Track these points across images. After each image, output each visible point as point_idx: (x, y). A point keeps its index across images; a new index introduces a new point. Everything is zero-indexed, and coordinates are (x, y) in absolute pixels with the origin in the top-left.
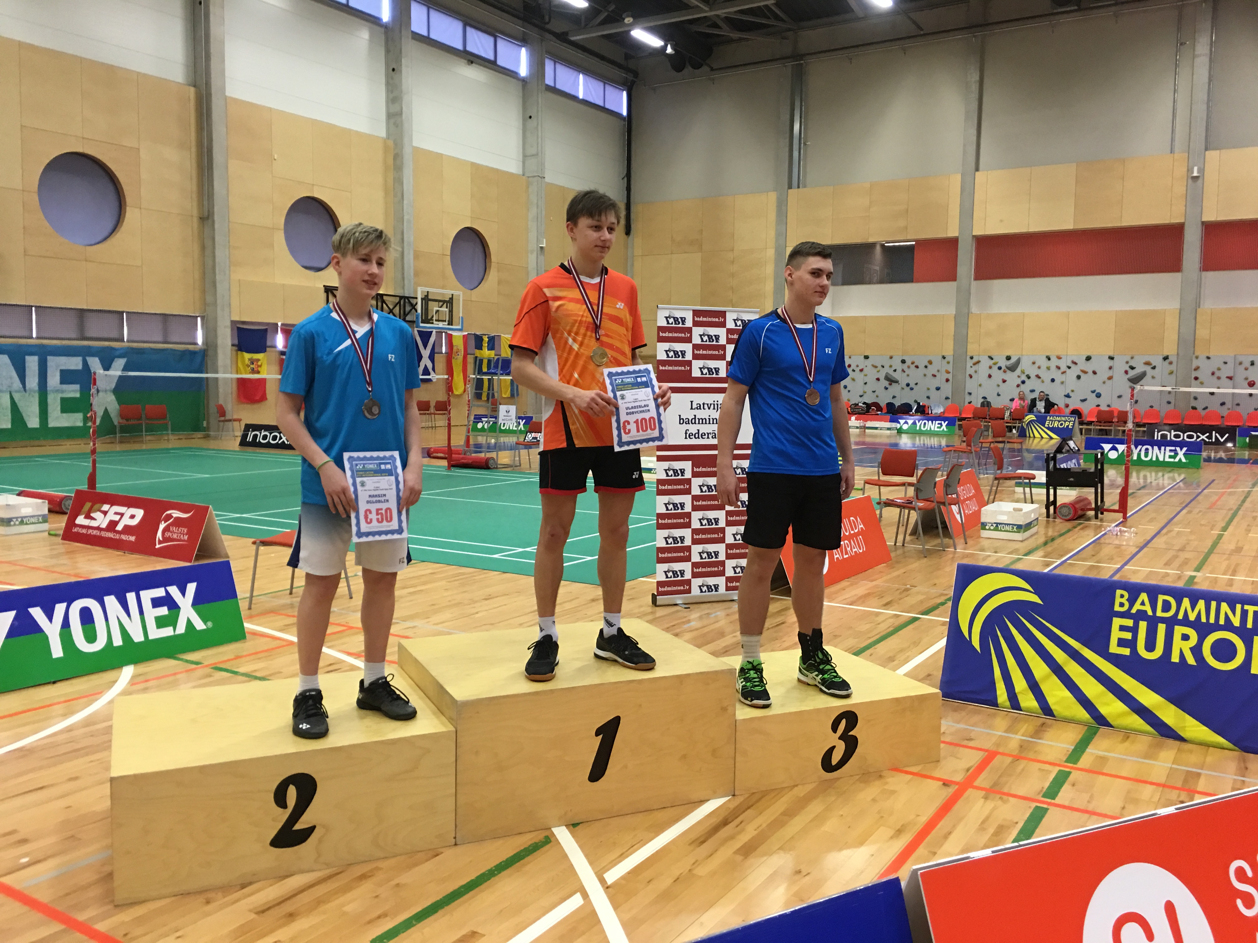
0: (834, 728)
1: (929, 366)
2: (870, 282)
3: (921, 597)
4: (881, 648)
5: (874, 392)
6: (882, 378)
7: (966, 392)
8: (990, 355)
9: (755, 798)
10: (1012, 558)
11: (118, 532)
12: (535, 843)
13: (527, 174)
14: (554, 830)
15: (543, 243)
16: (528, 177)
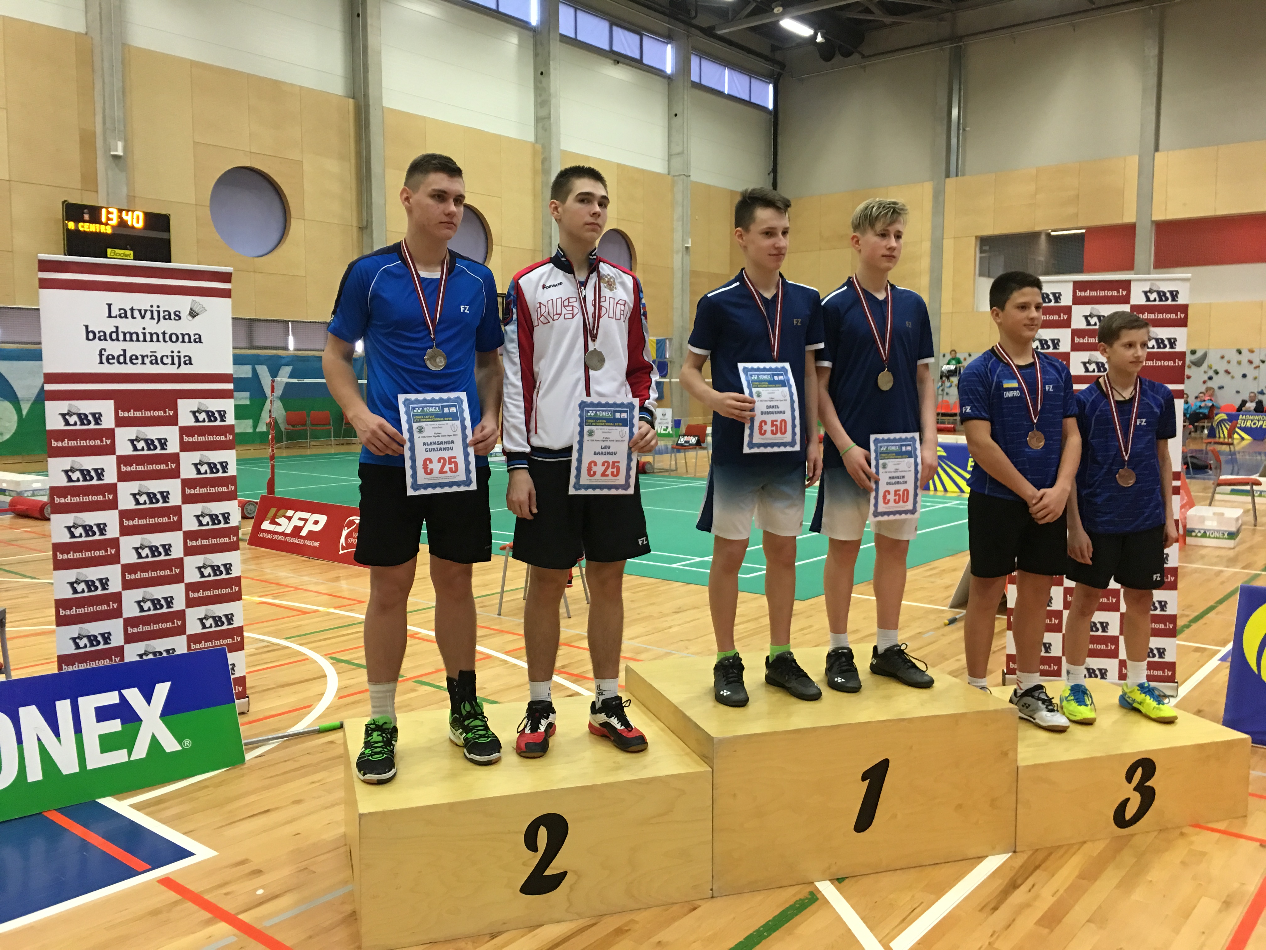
0: (1129, 777)
9: (1040, 856)
10: (1248, 574)
11: (302, 537)
12: (800, 899)
13: (672, 173)
14: (818, 884)
15: (688, 243)
16: (674, 176)
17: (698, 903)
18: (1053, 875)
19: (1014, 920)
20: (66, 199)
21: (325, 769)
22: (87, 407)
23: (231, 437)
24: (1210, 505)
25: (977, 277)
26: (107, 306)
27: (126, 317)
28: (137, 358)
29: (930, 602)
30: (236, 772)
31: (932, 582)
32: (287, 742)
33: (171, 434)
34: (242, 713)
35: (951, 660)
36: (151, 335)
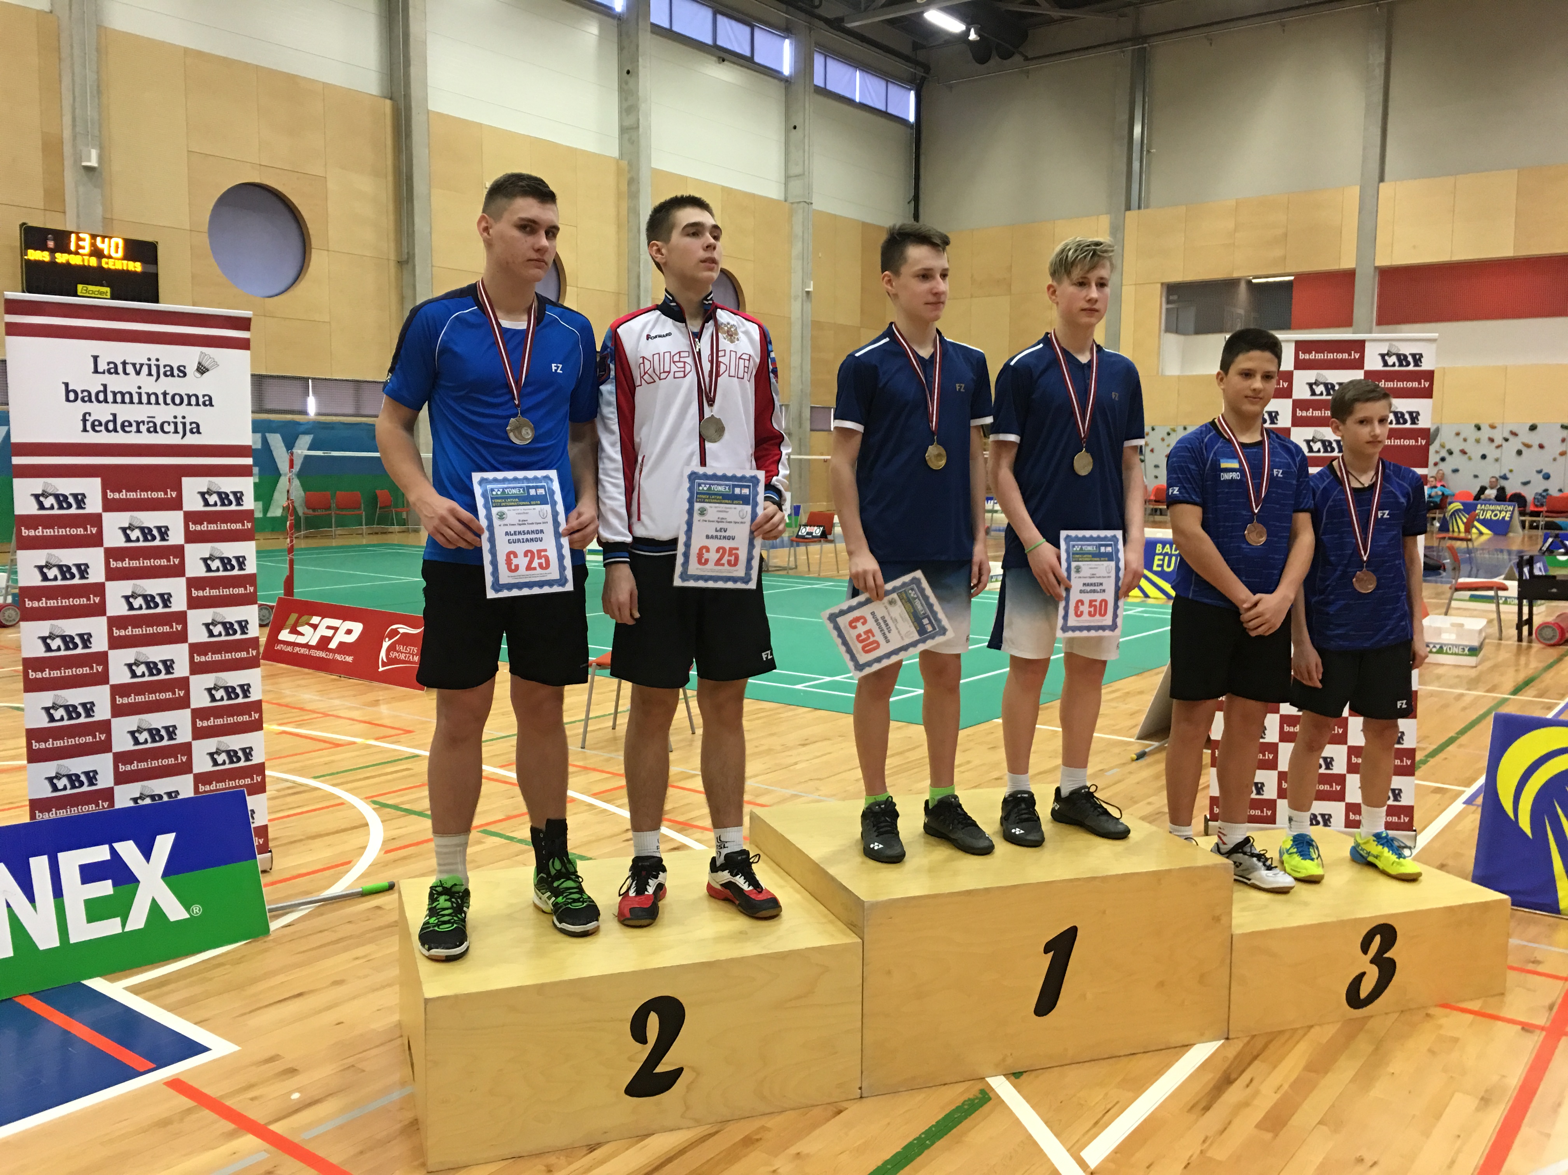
0: (1365, 946)
9: (1259, 1043)
10: (1495, 698)
11: (331, 651)
12: (969, 1099)
13: (790, 200)
14: (990, 1080)
15: (809, 287)
16: (792, 203)
17: (845, 1104)
18: (1275, 1067)
19: (1230, 1123)
20: (24, 221)
21: (371, 941)
22: (67, 486)
23: (249, 525)
24: (1446, 614)
25: (1162, 332)
26: (92, 360)
27: (117, 373)
28: (130, 425)
29: (1113, 732)
30: (259, 945)
31: (1115, 708)
32: (322, 908)
33: (174, 521)
34: (264, 872)
35: (1141, 804)
36: (149, 395)
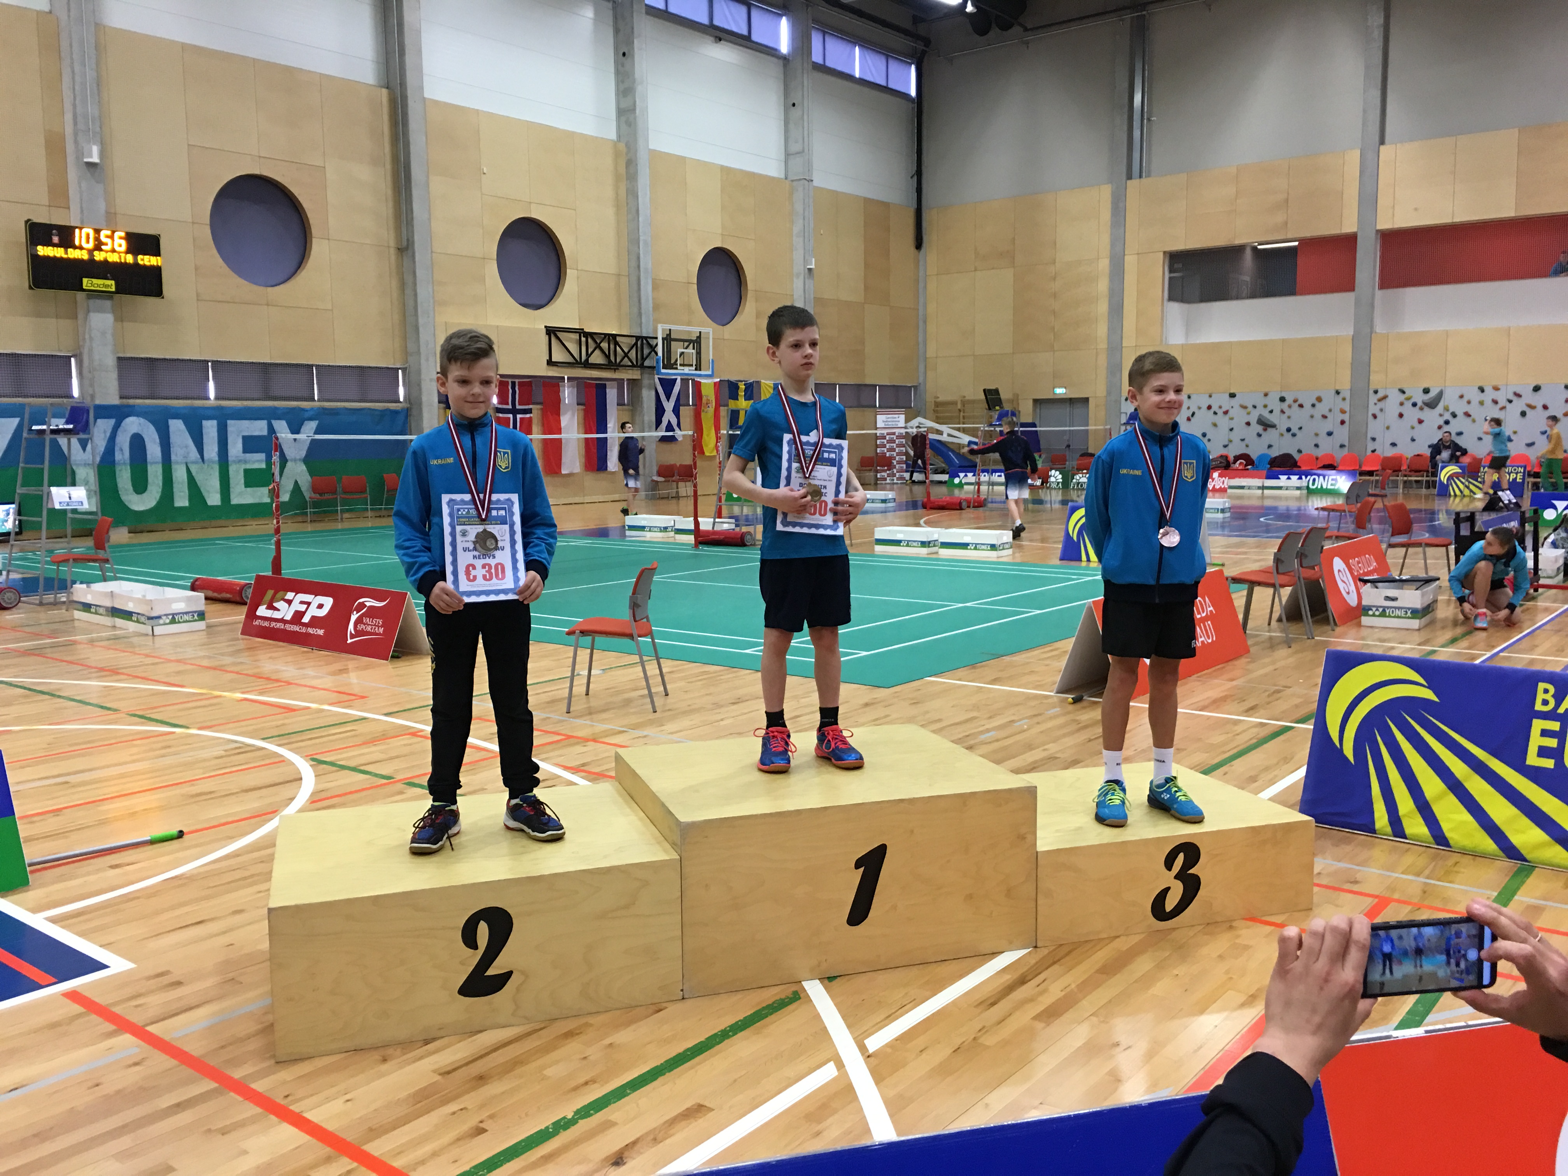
0: (1169, 863)
1: (1318, 405)
2: (1238, 297)
3: (1297, 701)
4: (1239, 765)
5: (1243, 440)
6: (1254, 421)
7: (1369, 438)
8: (1400, 387)
9: (1063, 951)
11: (304, 625)
12: (781, 999)
13: (791, 177)
14: (805, 984)
15: (811, 264)
16: (792, 181)
17: (664, 1005)
18: (1069, 970)
19: (1010, 1015)
20: (29, 217)
25: (1166, 301)
